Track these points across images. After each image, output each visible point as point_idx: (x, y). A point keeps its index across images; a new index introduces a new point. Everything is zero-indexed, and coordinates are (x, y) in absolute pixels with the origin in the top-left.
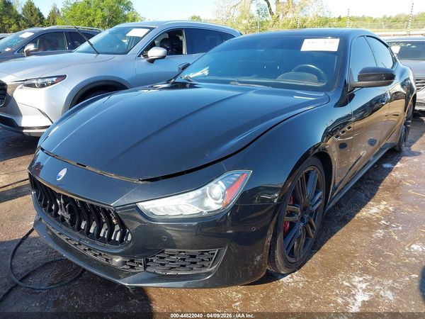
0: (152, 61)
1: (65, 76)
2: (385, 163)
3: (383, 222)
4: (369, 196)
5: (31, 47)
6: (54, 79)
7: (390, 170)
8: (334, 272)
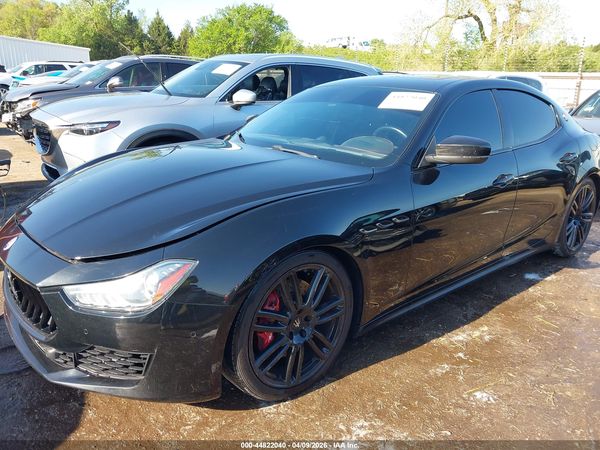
0: (237, 107)
1: (119, 122)
2: (530, 273)
3: (461, 355)
4: (469, 317)
5: (115, 81)
6: (105, 125)
7: (532, 283)
8: (337, 409)
